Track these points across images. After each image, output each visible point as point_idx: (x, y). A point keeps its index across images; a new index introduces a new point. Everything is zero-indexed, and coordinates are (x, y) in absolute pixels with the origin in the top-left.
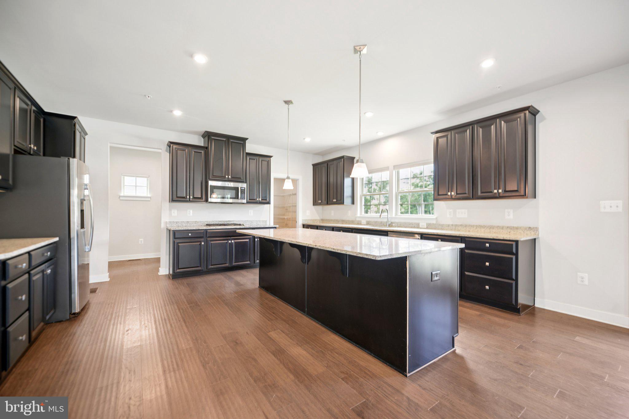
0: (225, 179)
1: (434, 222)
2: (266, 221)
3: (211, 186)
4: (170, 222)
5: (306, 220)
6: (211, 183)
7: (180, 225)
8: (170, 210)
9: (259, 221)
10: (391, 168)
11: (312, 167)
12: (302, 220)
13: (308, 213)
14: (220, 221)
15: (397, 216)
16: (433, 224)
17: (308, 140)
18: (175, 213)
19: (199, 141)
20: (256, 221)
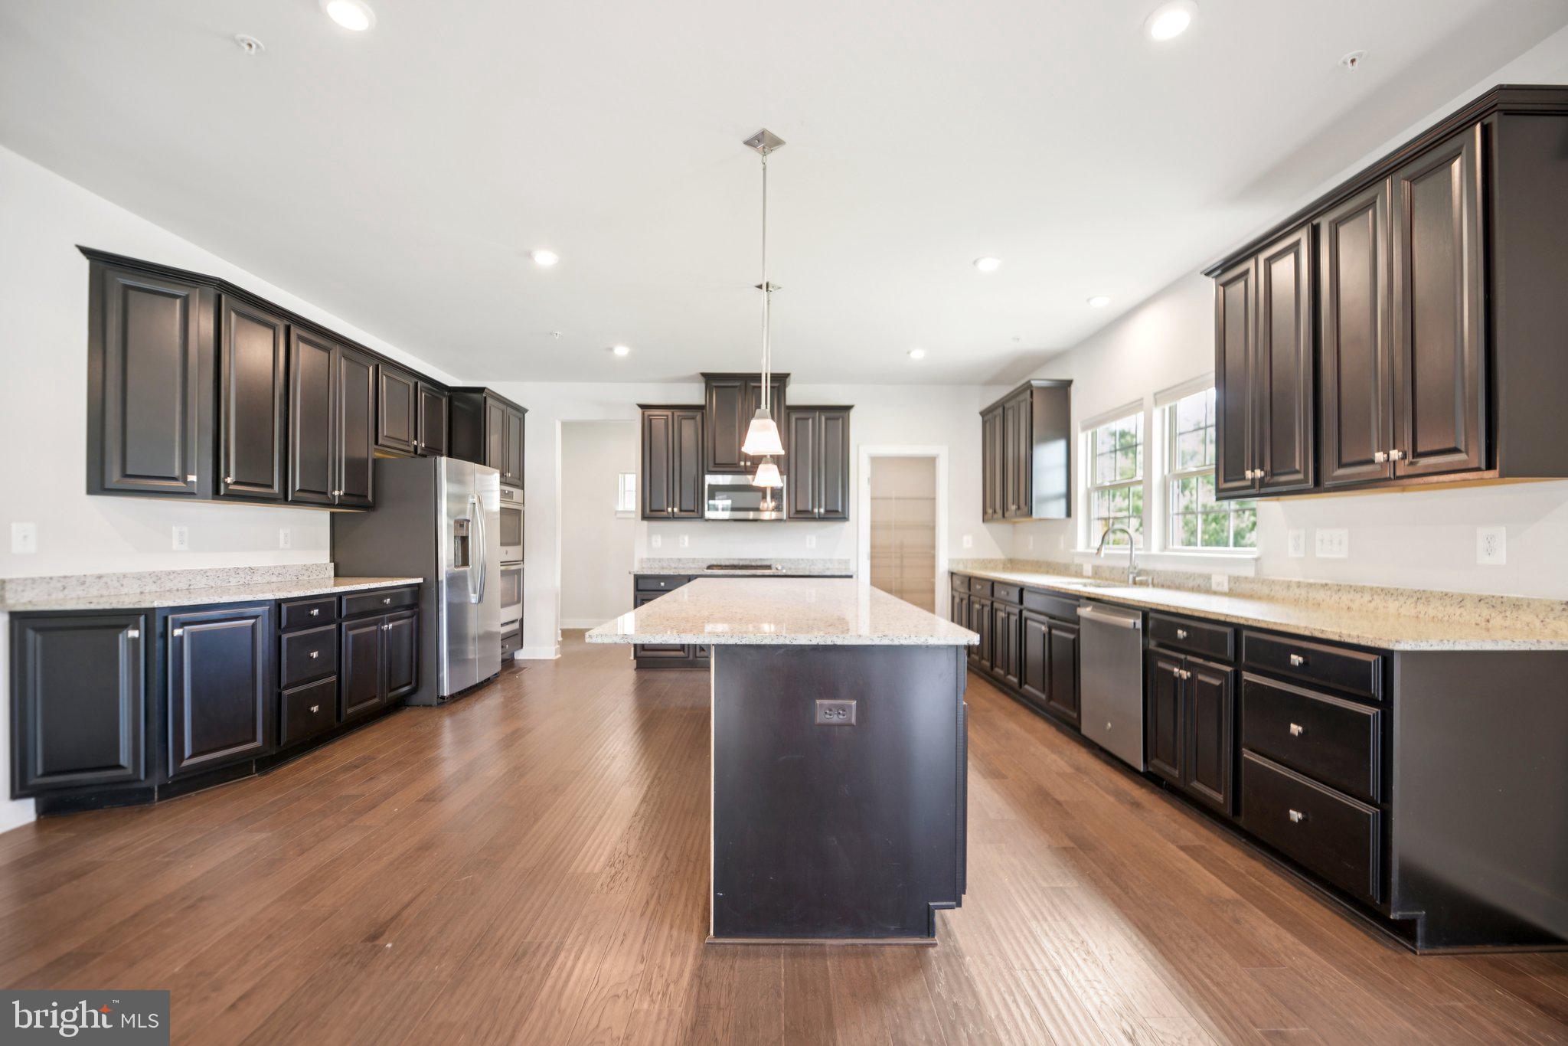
0: (739, 470)
1: (1250, 572)
2: (847, 562)
3: (709, 486)
4: (649, 560)
5: (958, 561)
6: (711, 480)
7: (665, 565)
8: (649, 535)
9: (831, 560)
10: (1149, 400)
11: (980, 419)
12: (949, 560)
13: (967, 541)
14: (741, 560)
15: (1167, 553)
16: (1246, 578)
17: (918, 355)
18: (658, 541)
19: (694, 394)
20: (823, 560)
